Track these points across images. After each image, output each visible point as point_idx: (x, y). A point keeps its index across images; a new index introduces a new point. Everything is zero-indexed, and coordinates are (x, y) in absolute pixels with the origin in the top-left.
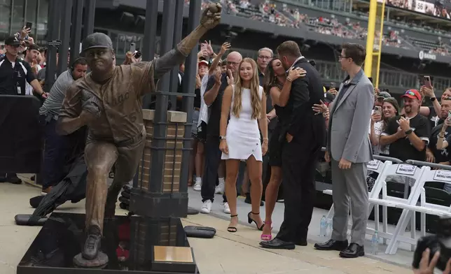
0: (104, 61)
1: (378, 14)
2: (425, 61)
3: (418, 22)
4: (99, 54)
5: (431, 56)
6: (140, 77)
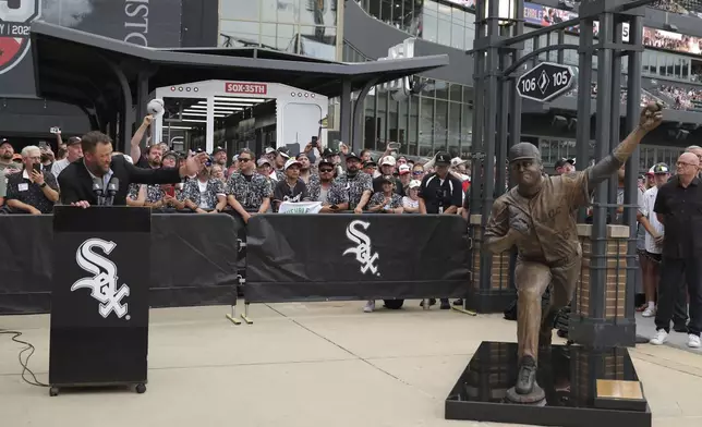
0: (531, 173)
4: (525, 165)
6: (572, 188)
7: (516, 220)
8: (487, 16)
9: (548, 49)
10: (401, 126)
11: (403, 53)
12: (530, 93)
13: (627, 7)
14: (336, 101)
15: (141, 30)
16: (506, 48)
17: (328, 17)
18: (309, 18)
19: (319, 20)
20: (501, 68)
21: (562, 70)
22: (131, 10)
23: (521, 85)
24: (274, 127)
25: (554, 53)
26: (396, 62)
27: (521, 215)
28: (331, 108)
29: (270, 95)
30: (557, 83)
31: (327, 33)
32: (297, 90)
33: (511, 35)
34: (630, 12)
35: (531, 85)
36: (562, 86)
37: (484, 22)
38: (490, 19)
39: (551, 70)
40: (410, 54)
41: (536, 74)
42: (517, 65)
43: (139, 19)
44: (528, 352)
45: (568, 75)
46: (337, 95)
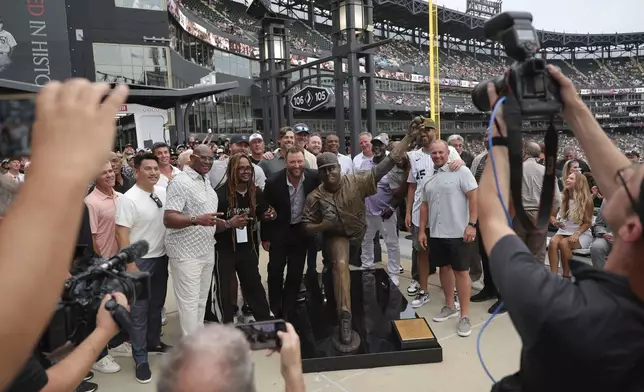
0: (334, 175)
1: (436, 90)
2: (458, 113)
3: (451, 91)
4: (330, 170)
5: (462, 110)
6: (363, 182)
7: (328, 212)
8: (267, 57)
9: (310, 78)
10: (208, 118)
11: (209, 81)
12: (300, 106)
13: (364, 49)
14: (172, 110)
15: (46, 73)
16: (281, 77)
17: (161, 61)
18: (150, 62)
19: (156, 62)
20: (278, 90)
21: (321, 90)
22: (37, 61)
23: (293, 101)
24: (134, 129)
25: (314, 80)
26: (205, 88)
27: (330, 208)
28: (169, 117)
29: (130, 112)
30: (318, 99)
31: (162, 70)
32: (147, 107)
33: (283, 69)
34: (365, 52)
35: (301, 100)
36: (322, 101)
37: (265, 61)
38: (269, 59)
39: (314, 91)
40: (214, 82)
41: (303, 94)
42: (289, 88)
43: (43, 65)
44: (345, 308)
45: (326, 94)
46: (172, 106)
